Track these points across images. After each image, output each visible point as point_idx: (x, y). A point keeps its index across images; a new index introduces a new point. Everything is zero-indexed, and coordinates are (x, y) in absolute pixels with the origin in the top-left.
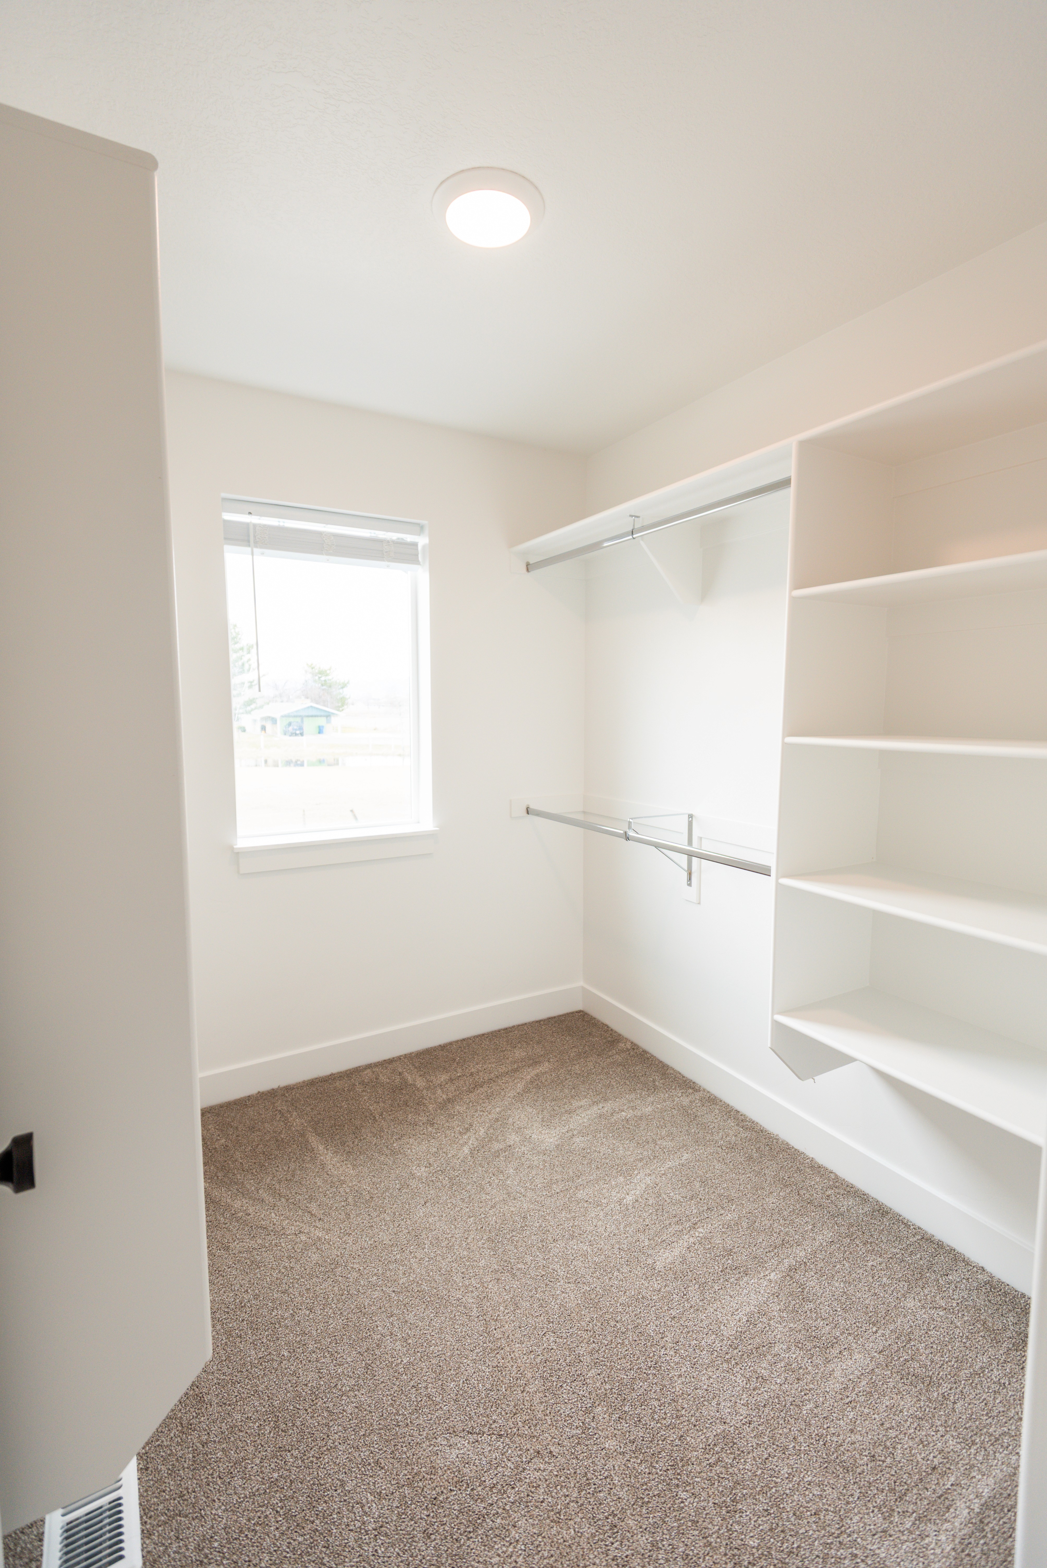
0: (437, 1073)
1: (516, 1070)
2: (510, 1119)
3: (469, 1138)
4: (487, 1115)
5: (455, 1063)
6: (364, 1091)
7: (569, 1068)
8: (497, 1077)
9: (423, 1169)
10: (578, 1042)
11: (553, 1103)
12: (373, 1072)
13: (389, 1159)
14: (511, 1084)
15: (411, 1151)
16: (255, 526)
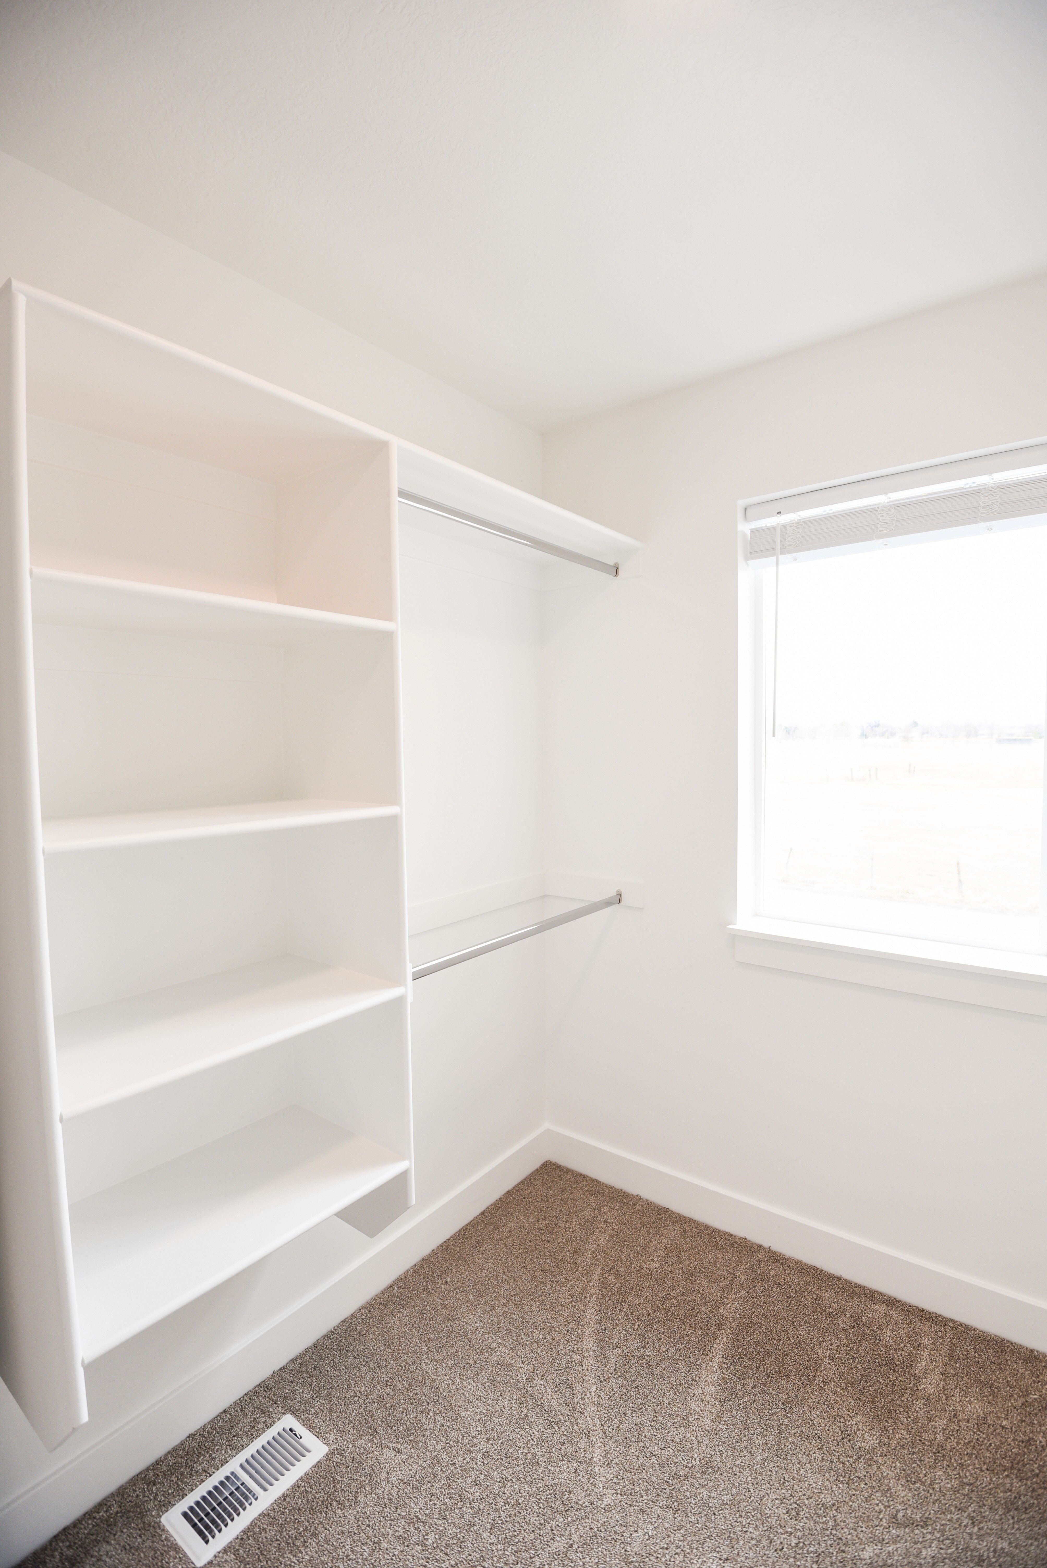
0: (975, 1390)
3: (896, 1540)
4: (970, 1534)
5: (1021, 1401)
6: (845, 1330)
9: (782, 1511)
12: (886, 1315)
13: (763, 1450)
15: (798, 1470)
16: (784, 527)
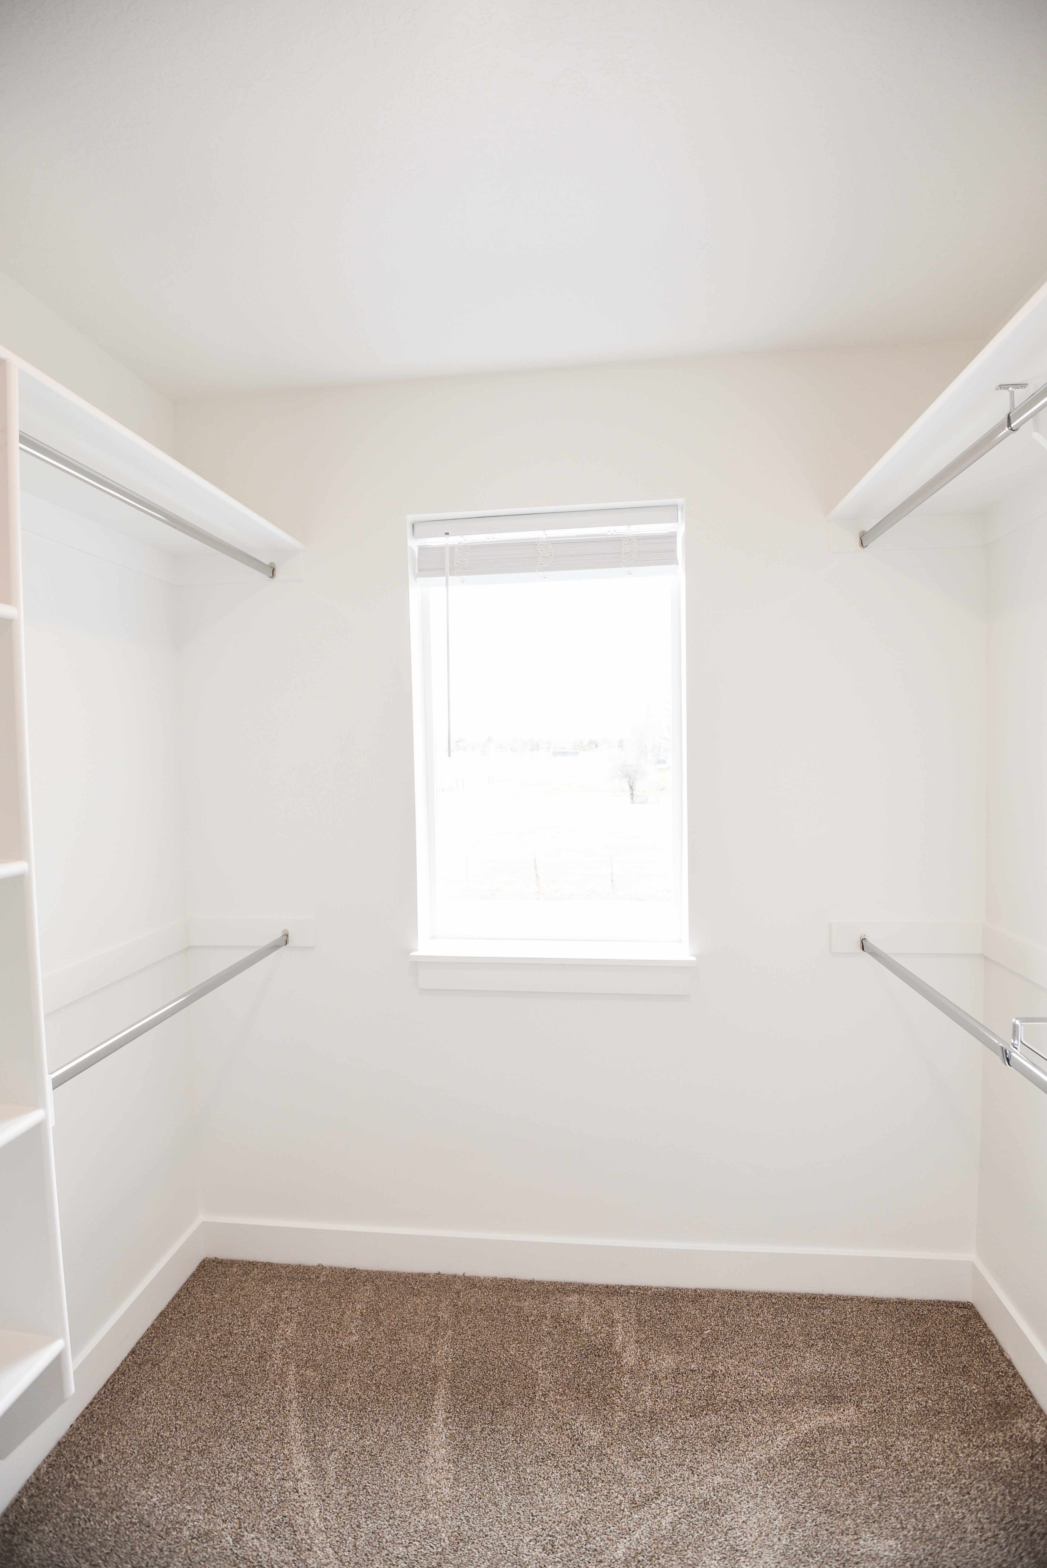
0: (663, 1347)
1: (788, 1402)
2: (728, 1517)
3: (639, 1524)
4: (693, 1484)
5: (699, 1340)
6: (549, 1333)
7: (890, 1441)
8: (751, 1401)
10: (933, 1381)
11: (823, 1518)
13: (506, 1495)
14: (767, 1429)
15: (543, 1499)
16: (452, 548)
